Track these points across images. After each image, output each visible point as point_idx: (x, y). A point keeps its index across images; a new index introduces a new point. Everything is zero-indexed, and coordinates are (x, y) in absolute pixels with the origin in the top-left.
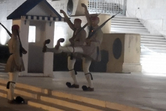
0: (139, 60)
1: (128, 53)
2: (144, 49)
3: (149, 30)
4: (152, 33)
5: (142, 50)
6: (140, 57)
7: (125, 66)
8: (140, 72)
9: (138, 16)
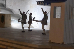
0: (10, 23)
1: (6, 20)
2: (12, 19)
3: (14, 13)
4: (15, 14)
5: (11, 20)
6: (11, 22)
7: (5, 25)
8: (11, 27)
9: (10, 8)
